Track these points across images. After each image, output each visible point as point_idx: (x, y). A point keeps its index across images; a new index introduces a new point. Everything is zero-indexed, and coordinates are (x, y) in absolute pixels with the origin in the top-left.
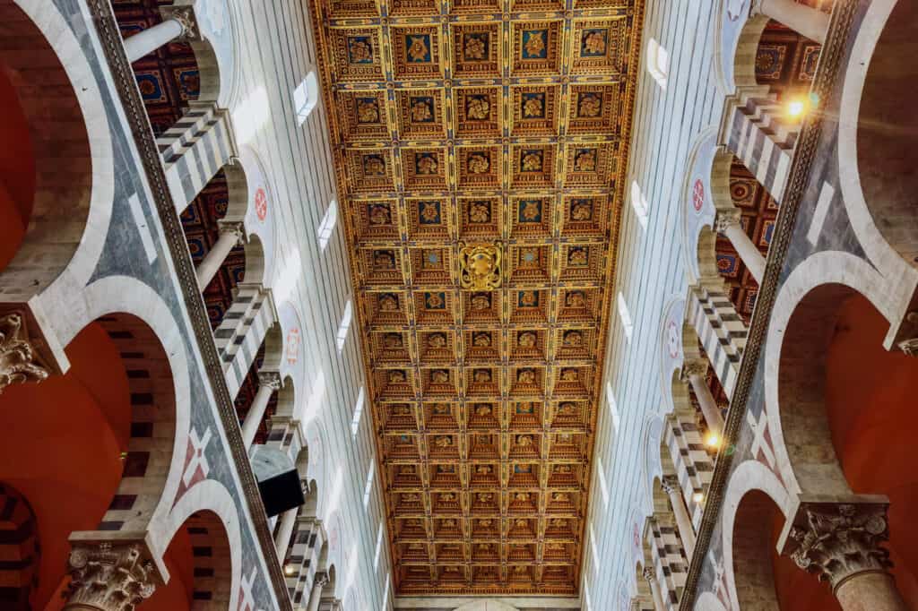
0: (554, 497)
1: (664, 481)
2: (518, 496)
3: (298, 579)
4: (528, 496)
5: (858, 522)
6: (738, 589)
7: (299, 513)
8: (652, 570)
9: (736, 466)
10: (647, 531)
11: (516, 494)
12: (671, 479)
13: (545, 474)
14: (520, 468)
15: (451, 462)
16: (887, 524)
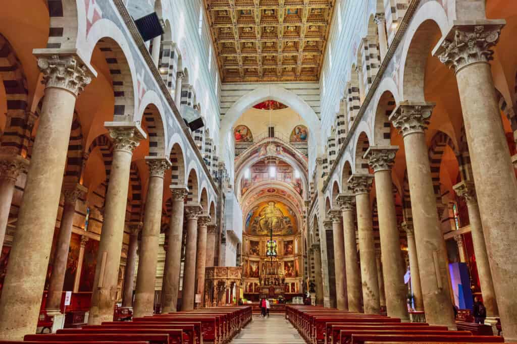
0: (310, 29)
1: (376, 17)
2: (289, 28)
3: (168, 75)
4: (295, 28)
5: (483, 35)
6: (405, 75)
7: (162, 39)
8: (361, 68)
9: (422, 5)
10: (361, 47)
11: (288, 27)
12: (380, 15)
13: (306, 14)
14: (291, 11)
15: (249, 8)
16: (499, 36)
